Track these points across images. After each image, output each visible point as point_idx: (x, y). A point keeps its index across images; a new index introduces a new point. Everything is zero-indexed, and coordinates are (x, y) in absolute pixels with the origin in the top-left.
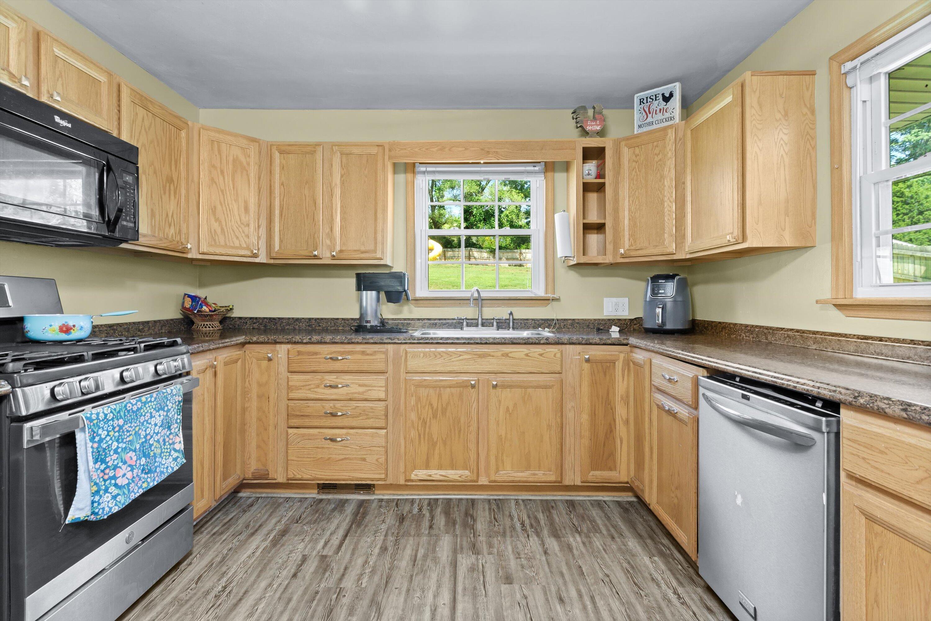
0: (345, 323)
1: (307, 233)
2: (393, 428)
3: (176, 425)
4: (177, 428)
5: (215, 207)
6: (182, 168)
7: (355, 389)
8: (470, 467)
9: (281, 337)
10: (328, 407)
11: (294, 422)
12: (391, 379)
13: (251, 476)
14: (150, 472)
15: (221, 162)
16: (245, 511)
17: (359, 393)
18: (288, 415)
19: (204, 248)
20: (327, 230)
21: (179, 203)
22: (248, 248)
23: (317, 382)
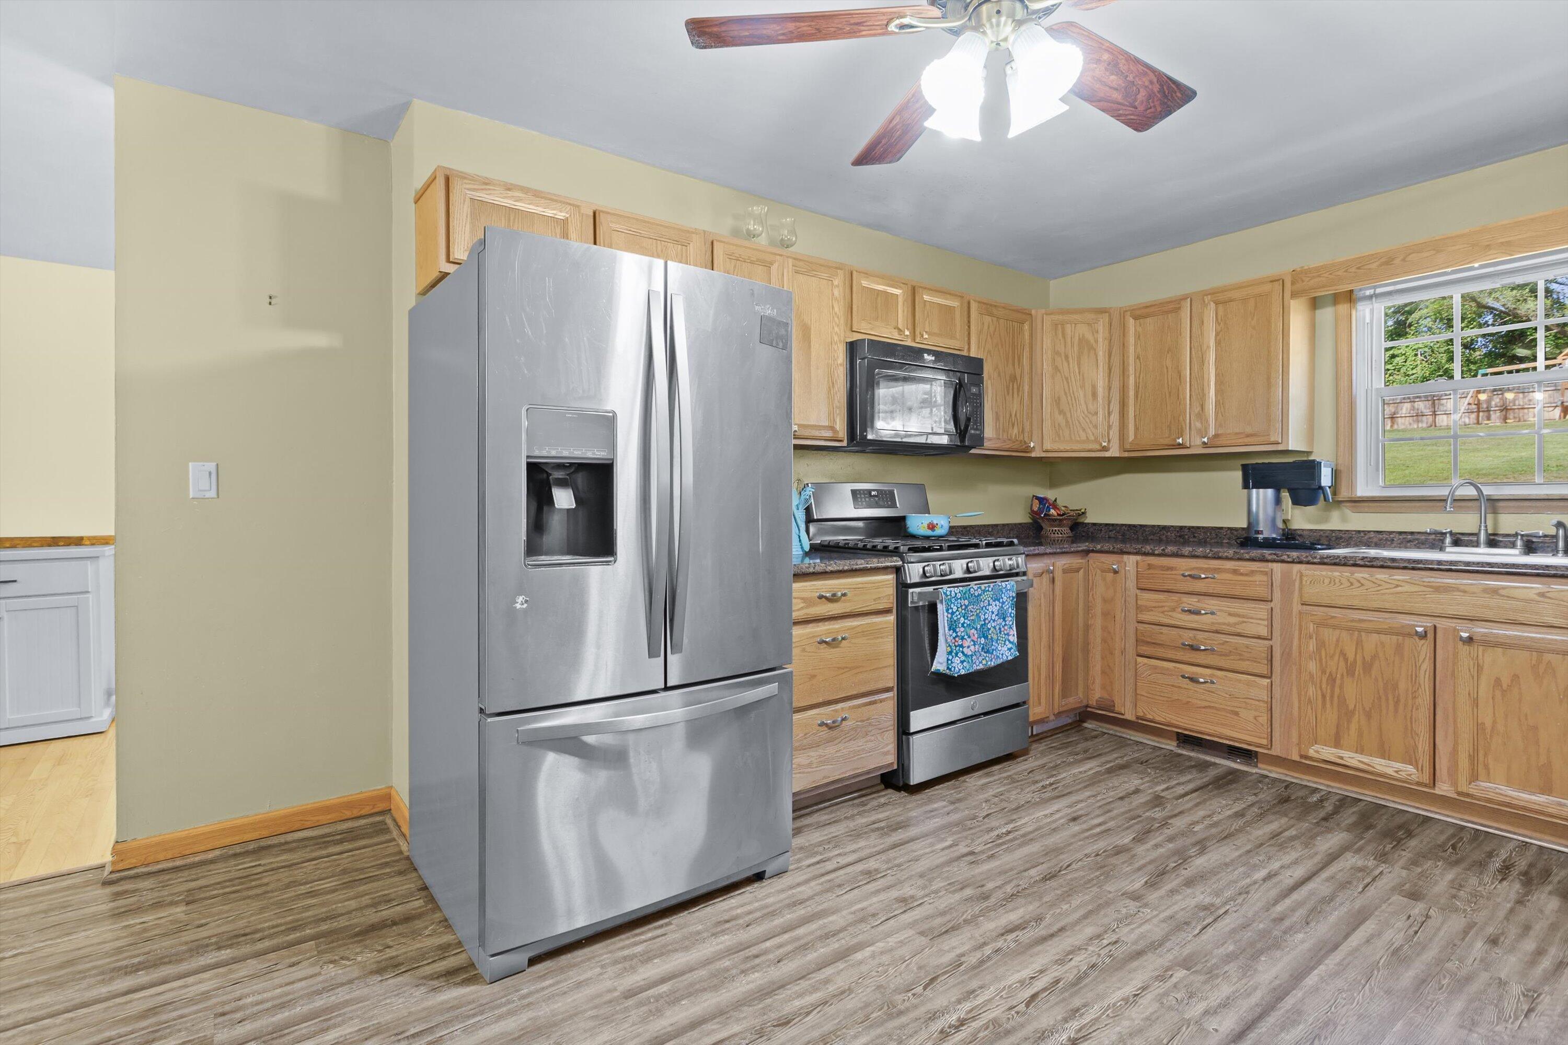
0: (1232, 533)
1: (1169, 416)
2: (1281, 679)
3: (1010, 619)
4: (1011, 621)
5: (1059, 398)
6: (1026, 362)
7: (1222, 619)
8: (1416, 761)
9: (1128, 546)
10: (1187, 638)
11: (1144, 649)
12: (1279, 611)
13: (1095, 704)
14: (987, 652)
15: (1065, 346)
16: (1086, 740)
17: (1229, 625)
18: (1137, 641)
19: (1048, 445)
20: (1197, 409)
21: (1021, 402)
22: (1096, 441)
23: (1172, 604)
